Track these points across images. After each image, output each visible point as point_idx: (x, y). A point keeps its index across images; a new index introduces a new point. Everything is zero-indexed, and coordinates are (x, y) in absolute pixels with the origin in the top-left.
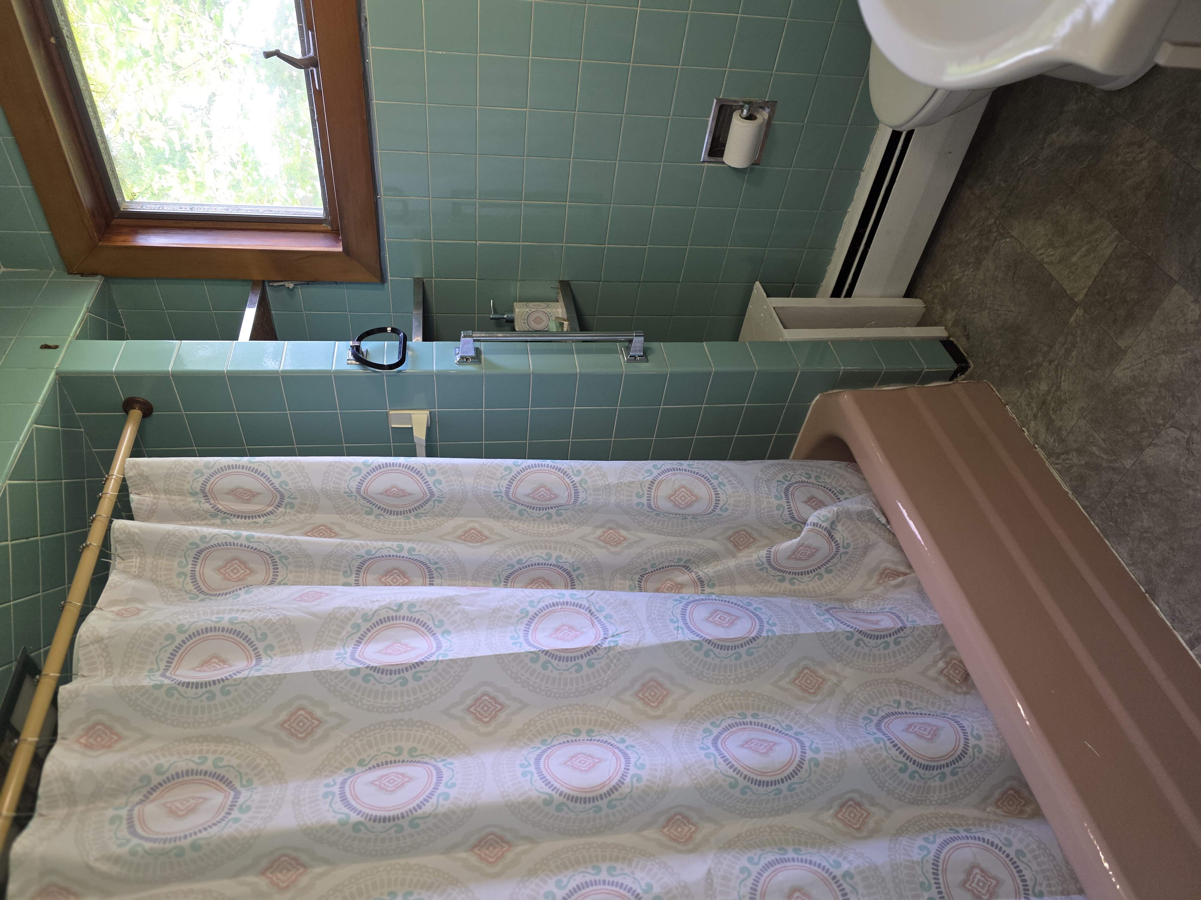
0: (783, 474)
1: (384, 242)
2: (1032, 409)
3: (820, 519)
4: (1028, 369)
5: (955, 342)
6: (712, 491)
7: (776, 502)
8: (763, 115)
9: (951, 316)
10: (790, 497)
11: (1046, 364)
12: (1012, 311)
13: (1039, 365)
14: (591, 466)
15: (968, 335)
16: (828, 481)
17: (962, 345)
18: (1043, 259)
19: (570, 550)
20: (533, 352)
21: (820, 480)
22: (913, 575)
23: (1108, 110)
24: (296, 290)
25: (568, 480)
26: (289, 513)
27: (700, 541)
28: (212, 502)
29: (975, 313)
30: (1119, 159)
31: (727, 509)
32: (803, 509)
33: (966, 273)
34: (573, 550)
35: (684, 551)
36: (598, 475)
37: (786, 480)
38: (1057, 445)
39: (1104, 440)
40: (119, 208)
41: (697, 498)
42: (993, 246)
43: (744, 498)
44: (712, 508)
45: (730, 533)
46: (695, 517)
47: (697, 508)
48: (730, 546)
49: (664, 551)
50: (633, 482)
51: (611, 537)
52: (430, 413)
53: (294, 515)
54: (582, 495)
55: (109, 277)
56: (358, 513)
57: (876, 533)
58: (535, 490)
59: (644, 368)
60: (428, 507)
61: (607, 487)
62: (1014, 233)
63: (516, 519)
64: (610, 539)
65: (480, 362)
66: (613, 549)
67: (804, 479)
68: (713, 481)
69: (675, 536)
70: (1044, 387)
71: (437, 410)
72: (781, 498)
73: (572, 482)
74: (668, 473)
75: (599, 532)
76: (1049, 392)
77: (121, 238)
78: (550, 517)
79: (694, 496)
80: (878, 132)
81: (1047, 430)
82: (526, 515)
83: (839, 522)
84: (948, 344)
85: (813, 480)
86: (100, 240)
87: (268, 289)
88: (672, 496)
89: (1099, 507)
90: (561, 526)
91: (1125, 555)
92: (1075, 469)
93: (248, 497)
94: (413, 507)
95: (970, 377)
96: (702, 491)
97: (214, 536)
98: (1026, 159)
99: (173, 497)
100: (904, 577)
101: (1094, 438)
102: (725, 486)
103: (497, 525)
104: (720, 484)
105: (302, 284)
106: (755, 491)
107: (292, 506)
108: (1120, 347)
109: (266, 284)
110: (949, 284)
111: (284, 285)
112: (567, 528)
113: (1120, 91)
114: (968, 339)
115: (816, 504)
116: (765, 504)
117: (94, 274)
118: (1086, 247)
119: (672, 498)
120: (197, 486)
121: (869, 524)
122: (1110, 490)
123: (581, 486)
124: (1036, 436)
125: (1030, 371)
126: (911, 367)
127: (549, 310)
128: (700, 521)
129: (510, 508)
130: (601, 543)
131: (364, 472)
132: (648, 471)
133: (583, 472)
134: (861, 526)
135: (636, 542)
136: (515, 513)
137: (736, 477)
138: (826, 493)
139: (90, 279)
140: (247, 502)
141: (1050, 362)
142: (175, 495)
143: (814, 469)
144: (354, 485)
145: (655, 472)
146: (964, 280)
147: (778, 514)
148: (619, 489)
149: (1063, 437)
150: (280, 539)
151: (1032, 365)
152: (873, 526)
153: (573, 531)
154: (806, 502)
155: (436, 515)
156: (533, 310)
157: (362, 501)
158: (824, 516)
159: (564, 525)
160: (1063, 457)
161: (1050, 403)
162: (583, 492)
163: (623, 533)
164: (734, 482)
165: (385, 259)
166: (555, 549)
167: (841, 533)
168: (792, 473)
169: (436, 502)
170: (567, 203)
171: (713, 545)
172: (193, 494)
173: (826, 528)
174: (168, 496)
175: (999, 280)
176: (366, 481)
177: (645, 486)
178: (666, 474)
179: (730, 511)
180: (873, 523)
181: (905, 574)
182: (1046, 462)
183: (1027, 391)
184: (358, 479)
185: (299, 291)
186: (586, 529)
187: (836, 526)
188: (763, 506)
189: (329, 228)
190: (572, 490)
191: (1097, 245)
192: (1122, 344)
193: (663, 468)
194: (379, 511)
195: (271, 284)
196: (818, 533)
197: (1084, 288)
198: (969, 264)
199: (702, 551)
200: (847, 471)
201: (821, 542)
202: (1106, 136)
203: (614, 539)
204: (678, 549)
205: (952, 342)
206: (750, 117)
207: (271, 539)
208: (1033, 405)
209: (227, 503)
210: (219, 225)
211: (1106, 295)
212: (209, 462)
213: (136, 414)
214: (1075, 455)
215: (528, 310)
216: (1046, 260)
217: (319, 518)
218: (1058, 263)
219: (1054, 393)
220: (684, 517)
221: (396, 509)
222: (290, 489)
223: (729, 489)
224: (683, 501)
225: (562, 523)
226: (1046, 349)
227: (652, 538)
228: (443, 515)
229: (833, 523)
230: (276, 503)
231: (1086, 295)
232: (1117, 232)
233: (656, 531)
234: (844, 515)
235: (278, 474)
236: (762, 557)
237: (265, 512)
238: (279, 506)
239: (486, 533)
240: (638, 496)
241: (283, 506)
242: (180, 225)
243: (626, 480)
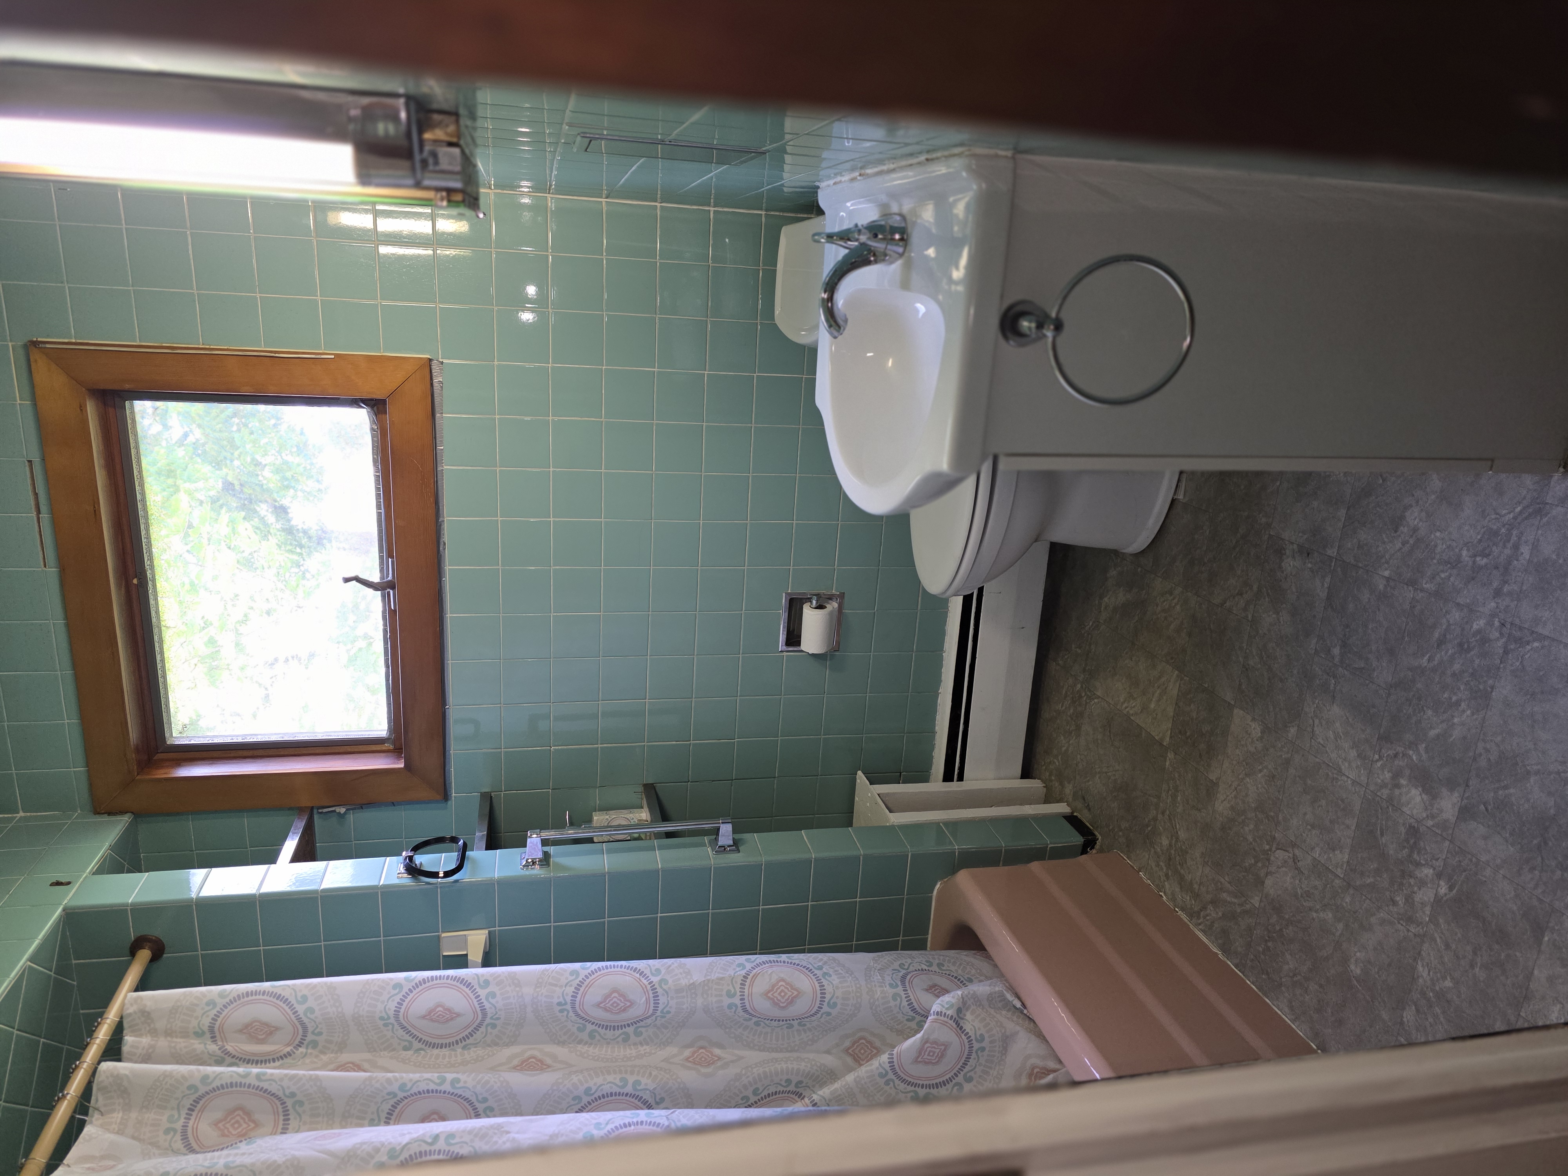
0: (899, 962)
1: (450, 755)
2: (1162, 869)
3: (943, 1006)
4: (1147, 826)
5: (1079, 816)
6: (816, 983)
7: (891, 991)
8: (833, 605)
9: (1069, 789)
10: (907, 984)
11: (1160, 816)
12: (1118, 770)
13: (1155, 819)
14: (673, 963)
15: (1088, 805)
16: (953, 968)
17: (1085, 817)
18: (1128, 712)
19: (650, 1074)
20: (609, 851)
21: (944, 968)
22: (1064, 1070)
23: (1139, 569)
24: (347, 816)
25: (645, 982)
26: (311, 1054)
27: (811, 1056)
28: (220, 1043)
29: (1088, 781)
30: (1159, 608)
31: (835, 1004)
32: (924, 998)
33: (1071, 742)
34: (654, 1073)
35: (793, 1068)
36: (681, 974)
37: (904, 969)
38: (1193, 902)
39: (1230, 883)
40: (165, 742)
41: (799, 993)
42: (1085, 709)
43: (854, 988)
44: (818, 1005)
45: (847, 1043)
46: (801, 1020)
47: (800, 1007)
48: (849, 1060)
49: (767, 1070)
50: (722, 979)
51: (702, 1057)
52: (489, 932)
53: (316, 1056)
54: (662, 1000)
55: (138, 815)
56: (394, 1050)
57: (1013, 1021)
58: (607, 996)
59: (734, 859)
60: (479, 1035)
61: (692, 987)
62: (1099, 693)
63: (586, 1043)
64: (700, 1059)
65: (548, 864)
66: (703, 1070)
67: (925, 967)
68: (816, 972)
69: (781, 1051)
70: (1165, 842)
71: (497, 928)
72: (897, 986)
73: (650, 984)
74: (764, 966)
75: (687, 1052)
76: (1170, 845)
77: (162, 771)
78: (626, 1039)
79: (796, 990)
80: (949, 614)
81: (1181, 888)
82: (598, 1037)
83: (967, 1010)
84: (1072, 819)
85: (935, 968)
86: (138, 774)
87: (316, 817)
88: (769, 992)
89: (1248, 962)
90: (640, 1048)
91: (1287, 1010)
92: (1216, 925)
93: (263, 1037)
94: (461, 1036)
95: (1101, 851)
96: (805, 983)
97: (218, 1076)
98: (1091, 624)
99: (175, 1040)
100: (1055, 1074)
101: (1221, 883)
102: (830, 976)
103: (561, 1052)
104: (825, 974)
105: (355, 809)
106: (866, 980)
107: (314, 1044)
108: (1212, 781)
109: (315, 811)
110: (1060, 757)
111: (334, 811)
112: (648, 1050)
113: (1143, 552)
114: (1089, 810)
115: (938, 991)
116: (879, 993)
117: (122, 812)
118: (1158, 692)
119: (770, 995)
120: (206, 1022)
121: (1004, 1012)
122: (1251, 937)
123: (661, 987)
124: (1173, 899)
125: (1149, 829)
126: (1032, 843)
127: (631, 815)
128: (810, 1030)
129: (579, 1029)
130: (689, 1064)
131: (406, 989)
132: (739, 965)
133: (663, 972)
134: (995, 1014)
135: (732, 1062)
136: (584, 1036)
137: (844, 966)
138: (952, 981)
139: (119, 818)
140: (262, 1042)
141: (1163, 813)
142: (177, 1037)
143: (936, 957)
144: (392, 1006)
145: (748, 966)
146: (1070, 749)
147: (896, 1006)
148: (706, 988)
149: (1197, 891)
150: (296, 1075)
151: (1149, 821)
152: (1009, 1015)
153: (655, 1053)
154: (927, 990)
155: (489, 1046)
156: (614, 817)
157: (401, 1032)
158: (947, 1003)
159: (645, 1047)
160: (1202, 914)
161: (1175, 857)
162: (663, 995)
163: (717, 1051)
164: (840, 971)
165: (450, 771)
166: (632, 1073)
167: (971, 1023)
168: (909, 961)
169: (489, 1028)
170: (647, 700)
171: (829, 1061)
172: (199, 1034)
173: (952, 1016)
174: (169, 1039)
175: (1100, 742)
176: (407, 1000)
177: (736, 982)
178: (761, 967)
179: (839, 1006)
180: (1009, 1010)
181: (1055, 1071)
182: (1190, 924)
183: (1153, 850)
184: (397, 999)
185: (351, 817)
186: (671, 1050)
187: (965, 1015)
188: (876, 997)
189: (392, 747)
190: (651, 992)
191: (1166, 688)
192: (1213, 777)
193: (758, 961)
194: (420, 1045)
195: (320, 811)
196: (944, 1024)
197: (1167, 731)
198: (1071, 733)
199: (815, 1068)
200: (975, 958)
201: (948, 1035)
202: (1144, 591)
203: (706, 1059)
204: (784, 1066)
205: (1076, 817)
206: (820, 607)
207: (286, 1075)
208: (1161, 863)
209: (239, 1045)
210: (271, 752)
211: (1186, 732)
212: (225, 991)
213: (144, 955)
214: (1212, 908)
215: (607, 817)
216: (1131, 712)
217: (345, 1057)
218: (1141, 712)
219: (1175, 846)
220: (788, 1022)
221: (440, 1041)
222: (316, 1017)
223: (835, 979)
224: (783, 997)
225: (641, 1044)
226: (1155, 800)
227: (753, 1056)
228: (497, 1044)
229: (959, 1011)
230: (297, 1042)
231: (1171, 737)
232: (1176, 672)
233: (757, 1048)
234: (972, 1000)
235: (305, 998)
236: (884, 1063)
237: (282, 1054)
238: (299, 1045)
239: (549, 1061)
240: (730, 995)
241: (305, 1045)
242: (229, 755)
243: (714, 976)
